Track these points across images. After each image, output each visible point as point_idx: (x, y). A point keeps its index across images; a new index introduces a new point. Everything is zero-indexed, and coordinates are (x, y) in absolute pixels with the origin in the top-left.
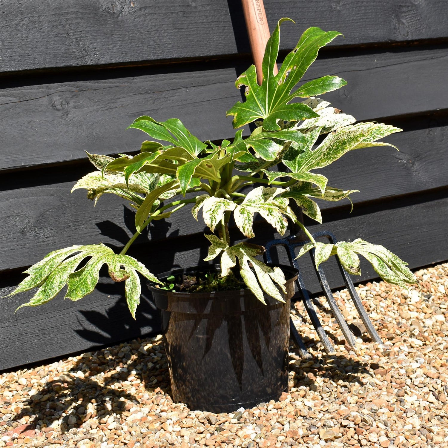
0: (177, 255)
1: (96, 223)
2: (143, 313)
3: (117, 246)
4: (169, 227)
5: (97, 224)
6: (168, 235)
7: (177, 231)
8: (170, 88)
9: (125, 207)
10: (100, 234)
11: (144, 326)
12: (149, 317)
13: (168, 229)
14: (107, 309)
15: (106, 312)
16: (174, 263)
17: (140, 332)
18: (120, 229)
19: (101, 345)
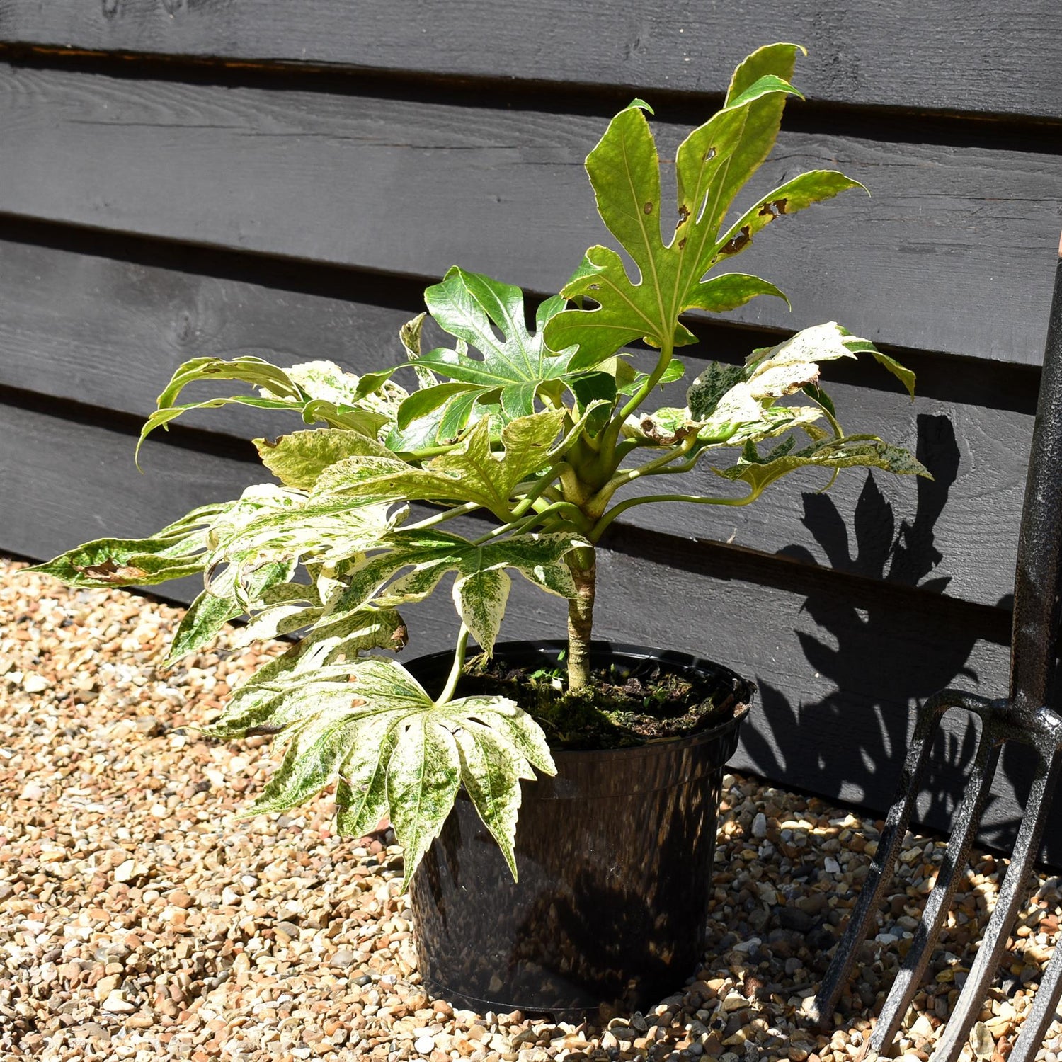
0: (980, 644)
1: (805, 491)
2: (863, 750)
3: (819, 562)
4: (933, 564)
5: (805, 496)
6: (922, 581)
7: (945, 581)
8: (1022, 196)
9: (870, 474)
10: (801, 519)
11: (851, 780)
12: (871, 766)
13: (930, 569)
14: (803, 701)
15: (800, 707)
16: (966, 665)
17: (838, 790)
18: (841, 524)
19: (763, 774)
